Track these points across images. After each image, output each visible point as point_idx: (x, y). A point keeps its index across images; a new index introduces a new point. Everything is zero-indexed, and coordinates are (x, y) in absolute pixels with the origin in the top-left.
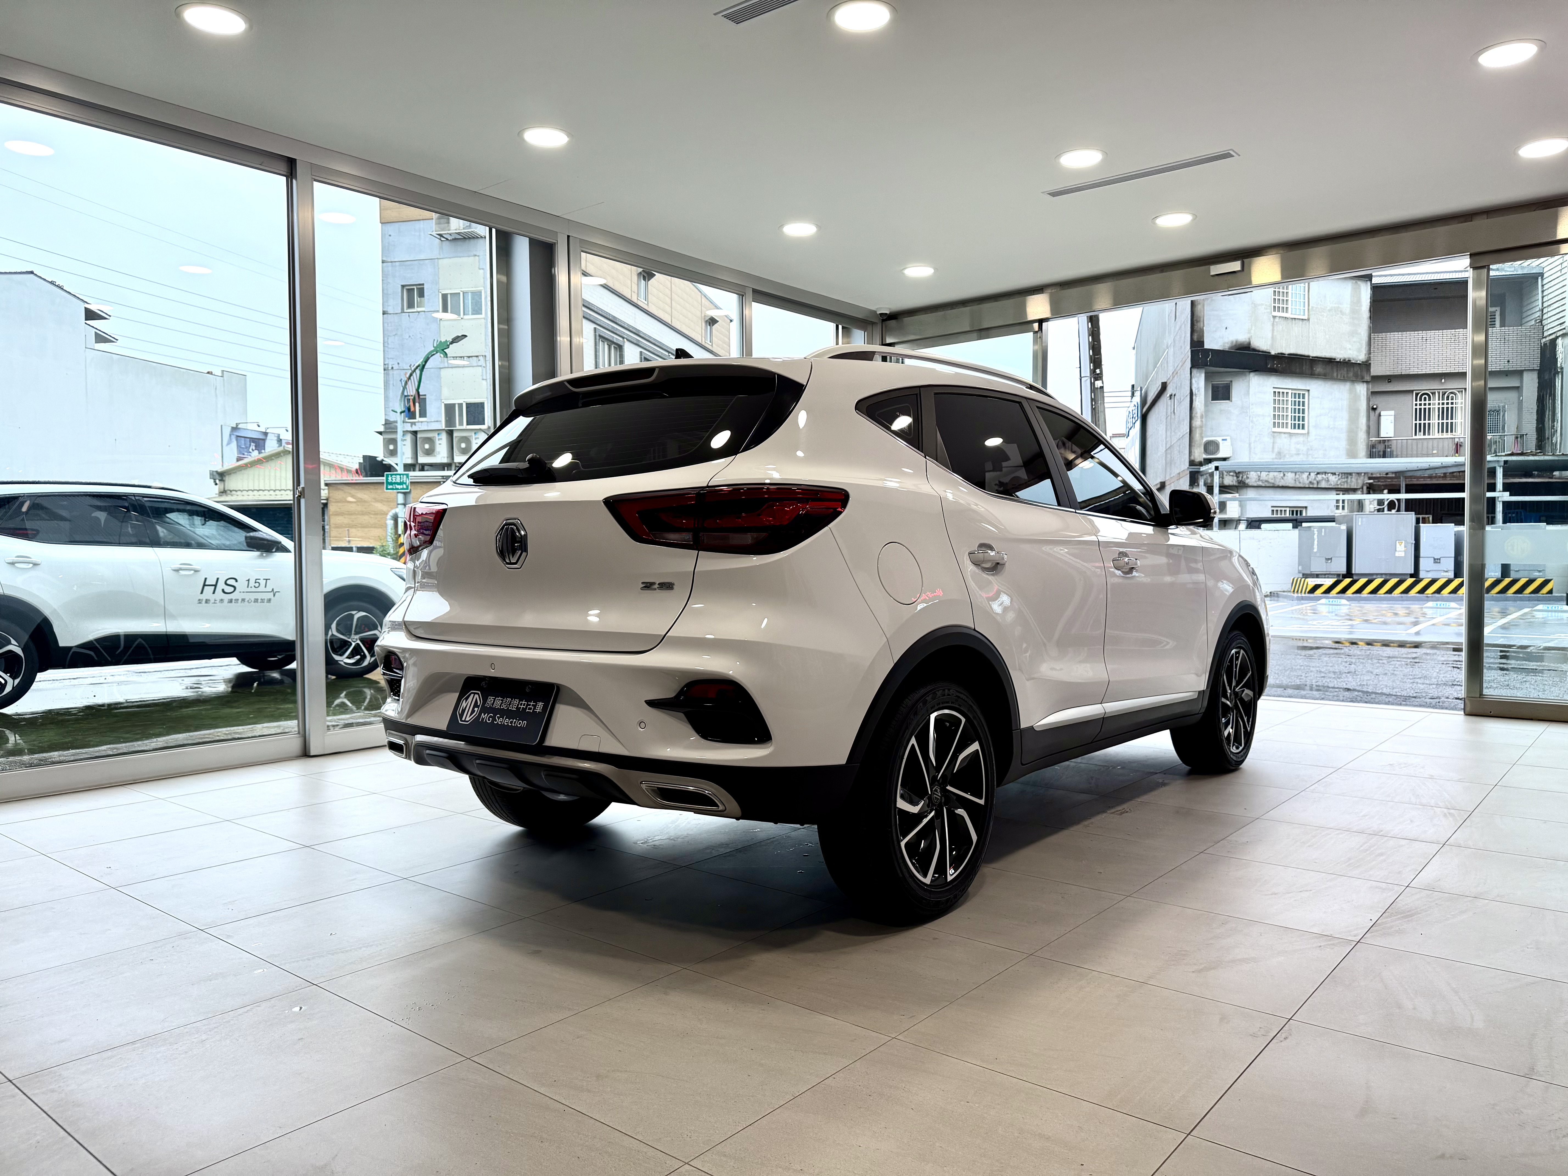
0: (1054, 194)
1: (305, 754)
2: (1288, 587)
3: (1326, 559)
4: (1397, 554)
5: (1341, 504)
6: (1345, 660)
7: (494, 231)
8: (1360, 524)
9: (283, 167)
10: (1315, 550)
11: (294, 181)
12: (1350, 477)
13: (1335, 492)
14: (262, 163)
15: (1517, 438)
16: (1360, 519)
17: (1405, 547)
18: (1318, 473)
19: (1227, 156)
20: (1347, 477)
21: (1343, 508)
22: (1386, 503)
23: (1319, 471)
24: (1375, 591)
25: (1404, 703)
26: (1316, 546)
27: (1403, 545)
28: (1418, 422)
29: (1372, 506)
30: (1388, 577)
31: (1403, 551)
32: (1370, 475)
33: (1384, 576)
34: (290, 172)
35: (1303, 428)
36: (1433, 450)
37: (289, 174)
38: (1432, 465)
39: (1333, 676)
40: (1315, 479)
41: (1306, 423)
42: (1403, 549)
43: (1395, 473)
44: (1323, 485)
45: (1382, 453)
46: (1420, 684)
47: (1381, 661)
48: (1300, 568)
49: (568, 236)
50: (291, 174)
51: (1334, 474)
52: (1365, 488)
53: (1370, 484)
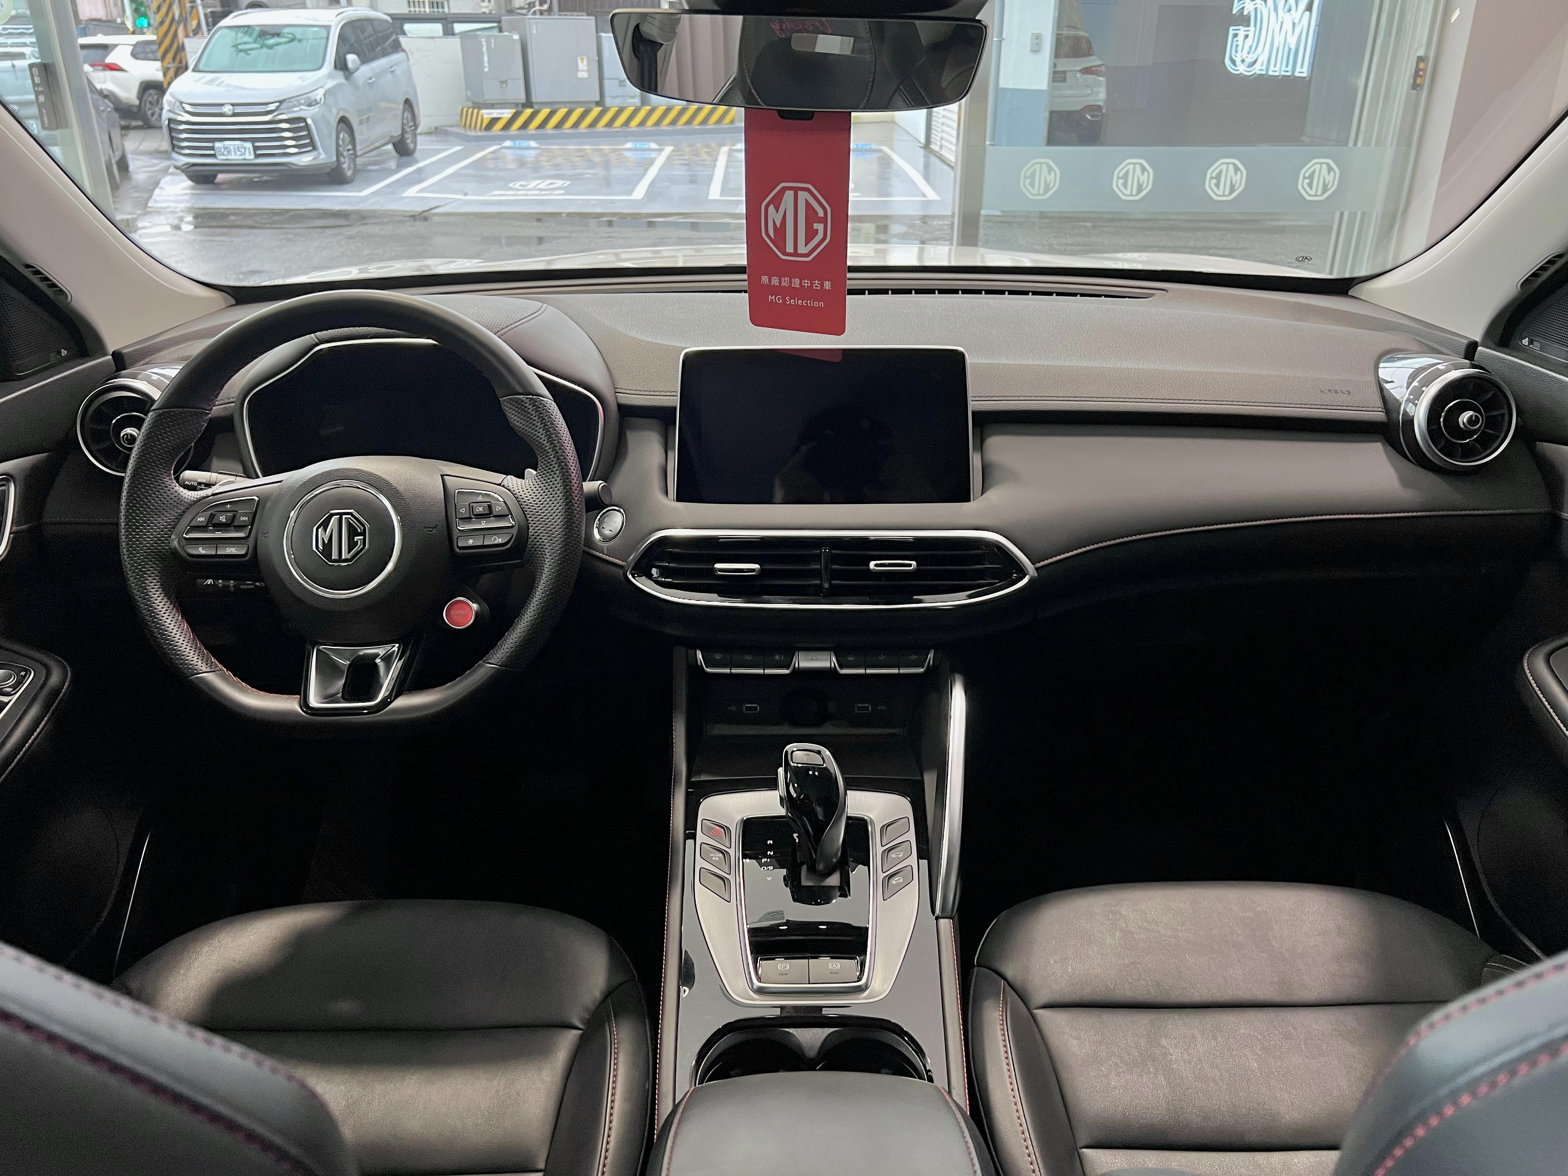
2: (456, 119)
3: (500, 82)
4: (580, 75)
8: (535, 32)
10: (486, 70)
16: (534, 26)
17: (588, 64)
24: (559, 126)
26: (486, 64)
27: (585, 62)
30: (572, 106)
31: (586, 70)
33: (568, 105)
42: (586, 68)
48: (469, 93)
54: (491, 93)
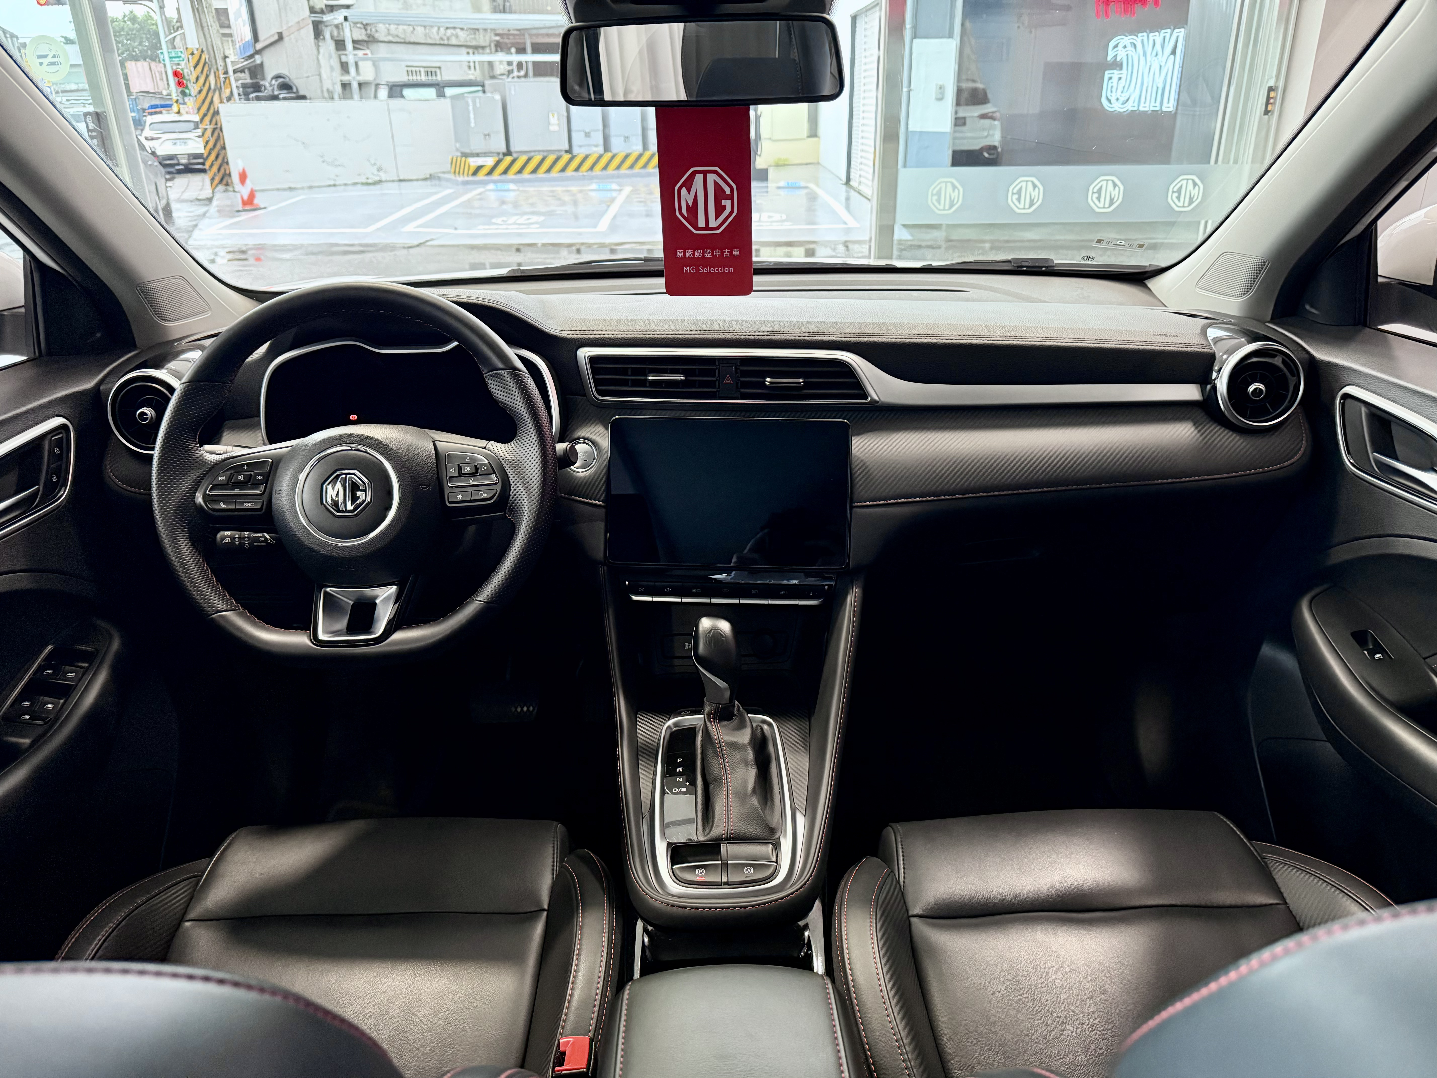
2: (447, 167)
3: (484, 135)
4: (552, 127)
5: (472, 65)
10: (472, 125)
12: (477, 33)
16: (513, 88)
17: (558, 119)
18: (447, 28)
21: (475, 70)
23: (447, 25)
24: (535, 171)
26: (472, 121)
27: (556, 117)
30: (546, 154)
33: (541, 153)
40: (445, 34)
42: (557, 122)
43: (519, 30)
45: (502, 8)
48: (458, 145)
51: (462, 29)
52: (493, 45)
53: (498, 42)
54: (477, 144)
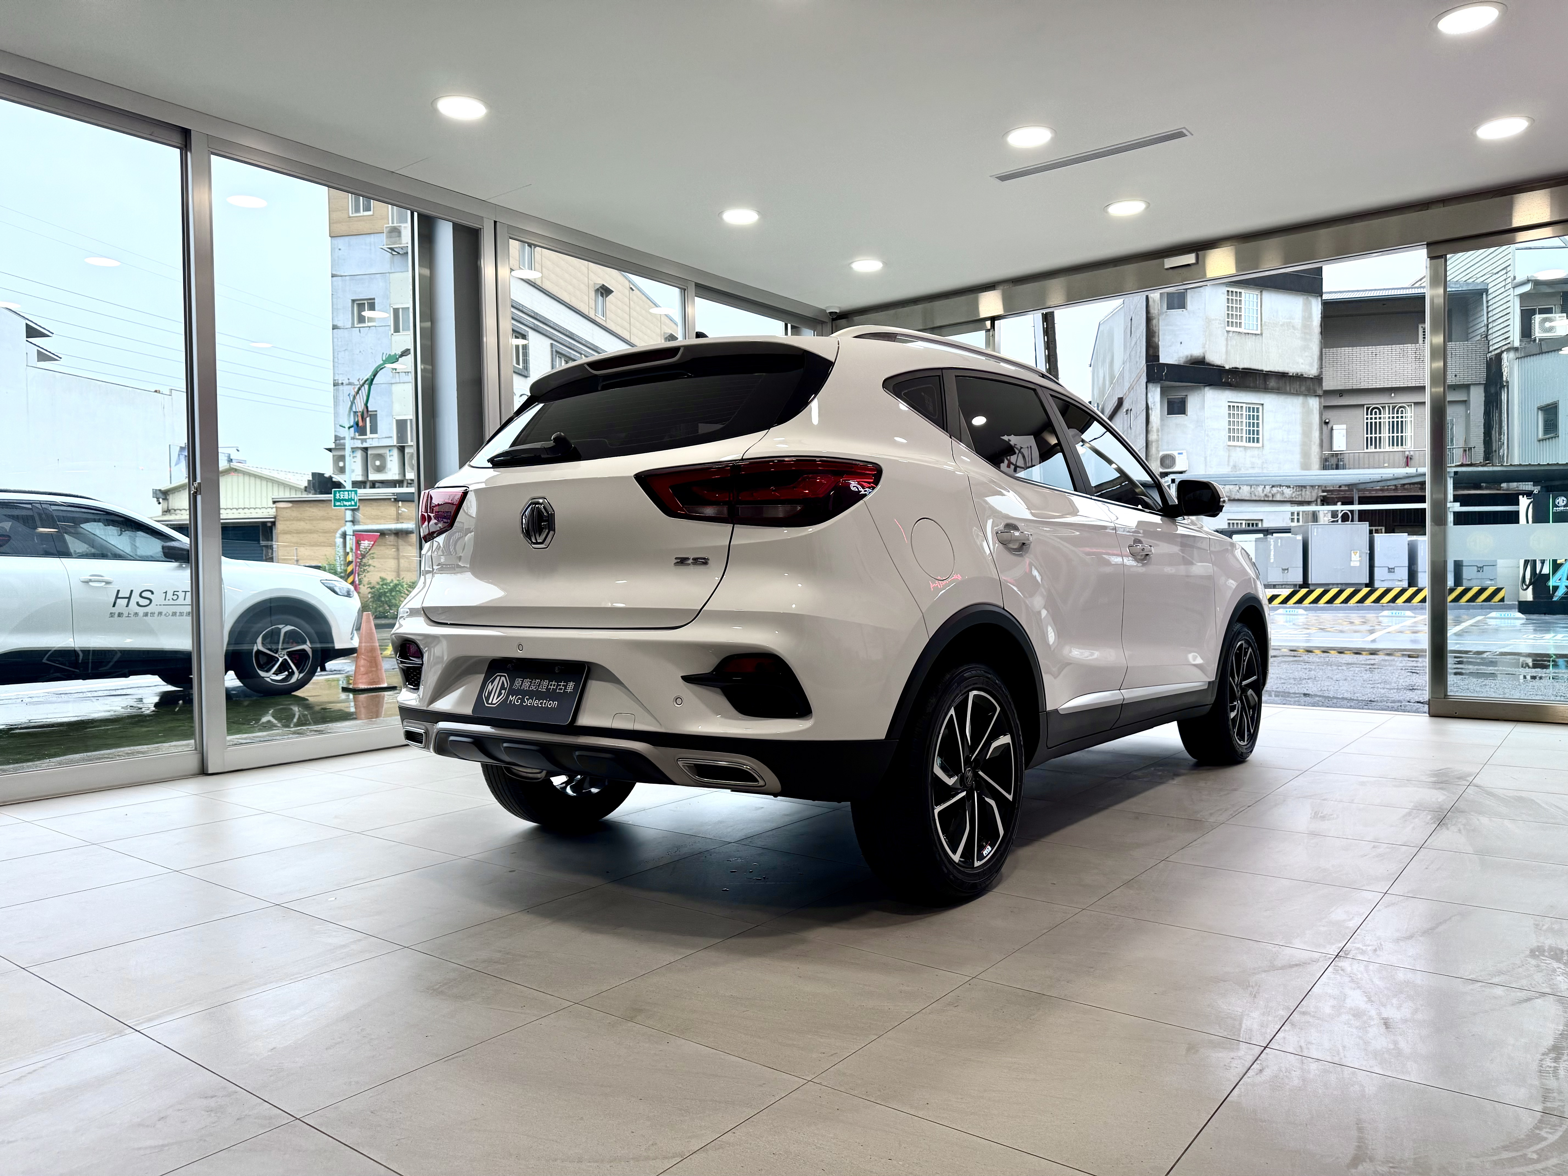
0: (1003, 178)
1: (203, 772)
3: (1283, 569)
4: (1352, 564)
5: (1296, 517)
6: (1305, 667)
7: (416, 214)
8: (1315, 534)
9: (178, 138)
11: (189, 154)
12: (1304, 490)
13: (1289, 505)
14: (153, 132)
15: (1465, 451)
16: (1315, 529)
17: (1360, 557)
18: (1273, 486)
19: (1179, 135)
20: (1302, 490)
21: (1298, 520)
22: (1340, 515)
23: (1274, 484)
24: (1331, 601)
25: (1366, 707)
26: (1272, 556)
27: (1358, 554)
28: (1369, 436)
29: (1326, 519)
30: (1344, 587)
31: (1358, 560)
32: (1323, 489)
33: (1340, 586)
34: (184, 143)
35: (1258, 442)
36: (1384, 463)
37: (182, 146)
38: (1385, 476)
39: (1294, 682)
40: (1270, 492)
41: (1260, 436)
42: (1358, 559)
43: (1348, 485)
44: (1278, 497)
45: (1335, 467)
46: (1381, 688)
47: (1340, 668)
49: (495, 222)
50: (186, 146)
51: (1289, 487)
52: (1319, 501)
53: (1324, 497)
54: (1275, 577)
